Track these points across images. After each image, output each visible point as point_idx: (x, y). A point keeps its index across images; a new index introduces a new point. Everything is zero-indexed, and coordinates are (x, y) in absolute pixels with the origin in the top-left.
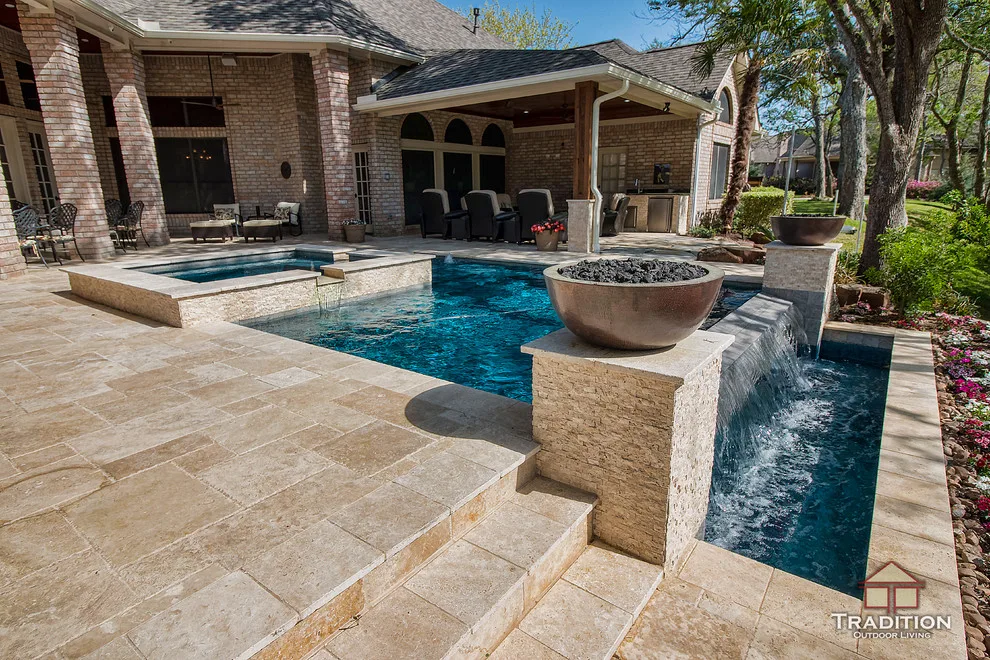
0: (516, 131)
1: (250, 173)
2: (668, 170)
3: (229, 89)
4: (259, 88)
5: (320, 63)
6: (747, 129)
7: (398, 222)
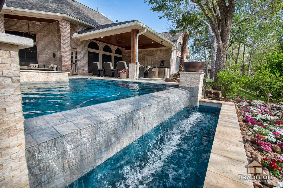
0: (125, 51)
1: (43, 55)
2: (164, 62)
3: (38, 31)
4: (47, 32)
5: (61, 23)
6: (184, 51)
7: (86, 72)
